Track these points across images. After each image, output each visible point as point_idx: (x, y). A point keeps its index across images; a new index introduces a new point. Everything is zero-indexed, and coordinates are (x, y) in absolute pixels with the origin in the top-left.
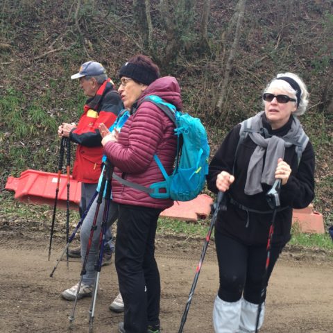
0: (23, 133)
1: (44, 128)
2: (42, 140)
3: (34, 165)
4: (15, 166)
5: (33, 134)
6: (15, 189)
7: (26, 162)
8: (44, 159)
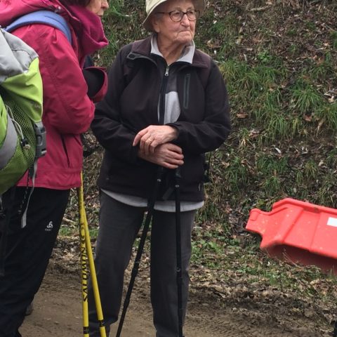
0: (281, 131)
1: (317, 123)
2: (312, 144)
3: (295, 190)
4: (264, 191)
5: (297, 134)
6: (262, 232)
7: (282, 184)
8: (314, 179)
